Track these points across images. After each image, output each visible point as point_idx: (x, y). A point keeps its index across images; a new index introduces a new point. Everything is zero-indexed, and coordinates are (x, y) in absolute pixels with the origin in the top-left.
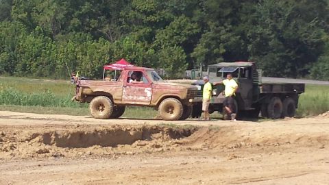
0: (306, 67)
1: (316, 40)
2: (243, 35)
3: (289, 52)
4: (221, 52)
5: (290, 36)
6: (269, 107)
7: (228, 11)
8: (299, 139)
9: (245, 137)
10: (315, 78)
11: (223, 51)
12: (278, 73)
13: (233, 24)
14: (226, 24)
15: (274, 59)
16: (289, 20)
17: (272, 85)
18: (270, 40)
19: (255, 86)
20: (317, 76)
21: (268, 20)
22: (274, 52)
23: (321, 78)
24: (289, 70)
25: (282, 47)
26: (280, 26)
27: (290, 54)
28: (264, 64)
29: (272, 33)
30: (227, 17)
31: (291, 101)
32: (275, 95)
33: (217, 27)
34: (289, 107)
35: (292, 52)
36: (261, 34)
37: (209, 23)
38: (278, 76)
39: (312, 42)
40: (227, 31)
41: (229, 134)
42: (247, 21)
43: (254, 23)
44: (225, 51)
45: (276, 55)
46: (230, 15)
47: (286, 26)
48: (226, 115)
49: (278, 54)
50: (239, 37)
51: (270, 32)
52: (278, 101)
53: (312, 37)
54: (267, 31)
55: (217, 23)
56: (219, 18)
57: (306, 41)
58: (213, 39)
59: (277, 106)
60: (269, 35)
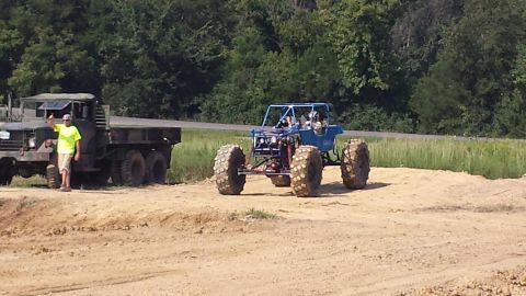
0: (196, 100)
1: (209, 58)
2: (91, 48)
3: (169, 77)
4: (57, 77)
5: (167, 52)
6: (124, 167)
7: (67, 11)
8: (167, 218)
9: (80, 217)
10: (209, 119)
11: (60, 75)
12: (151, 110)
13: (75, 31)
14: (64, 32)
15: (143, 88)
16: (166, 24)
17: (126, 131)
18: (136, 57)
19: (100, 132)
20: (213, 115)
21: (132, 25)
22: (143, 77)
23: (219, 119)
24: (167, 106)
25: (155, 69)
26: (152, 35)
27: (169, 80)
28: (128, 97)
29: (141, 46)
30: (65, 21)
31: (159, 156)
32: (132, 146)
33: (50, 35)
34: (155, 166)
35: (173, 77)
36: (121, 47)
37: (37, 29)
38: (151, 117)
39: (203, 61)
40: (67, 43)
41: (53, 211)
42: (97, 26)
43: (111, 29)
44: (63, 74)
45: (145, 82)
46: (71, 18)
47: (161, 36)
48: (52, 181)
49: (151, 80)
50: (85, 51)
51: (136, 45)
52: (138, 156)
53: (204, 54)
54: (132, 43)
55: (50, 28)
56: (52, 22)
57: (194, 59)
58: (43, 55)
59: (136, 165)
60: (135, 49)
